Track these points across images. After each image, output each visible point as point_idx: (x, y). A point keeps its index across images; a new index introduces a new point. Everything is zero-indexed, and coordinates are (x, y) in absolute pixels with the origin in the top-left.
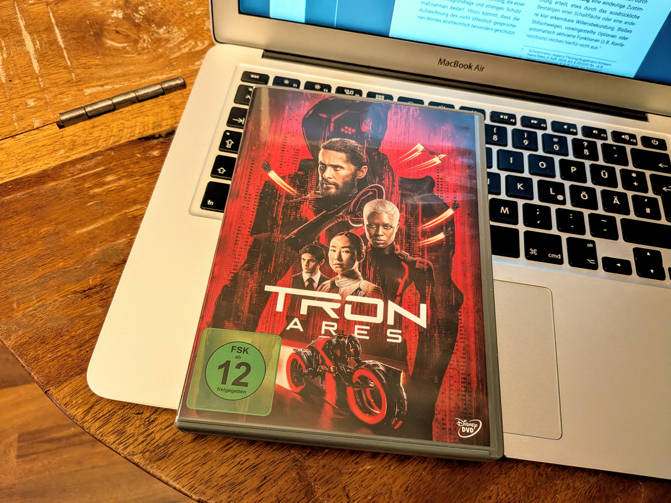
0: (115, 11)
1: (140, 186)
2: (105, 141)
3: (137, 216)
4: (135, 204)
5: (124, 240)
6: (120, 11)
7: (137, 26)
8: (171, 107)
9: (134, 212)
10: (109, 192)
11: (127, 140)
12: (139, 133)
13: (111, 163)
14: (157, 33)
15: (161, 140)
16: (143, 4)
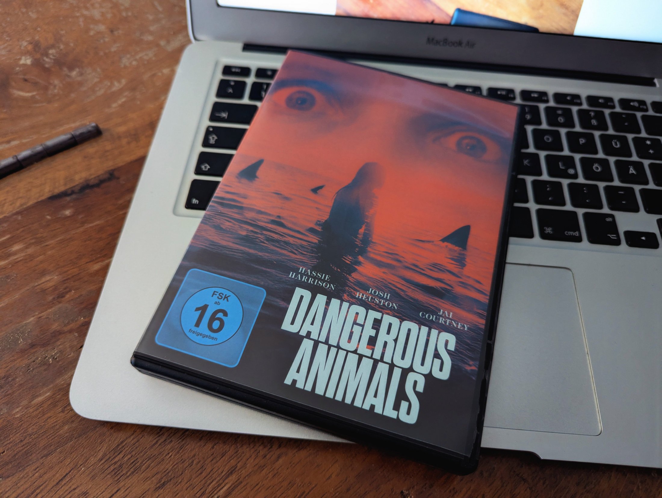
0: (23, 58)
1: (49, 253)
2: (11, 205)
3: (47, 289)
4: (44, 274)
5: (32, 319)
6: (28, 57)
7: (47, 71)
8: (85, 157)
9: (43, 284)
10: (15, 263)
11: (35, 201)
12: (50, 191)
13: (18, 230)
14: (69, 76)
15: (74, 196)
16: (52, 46)
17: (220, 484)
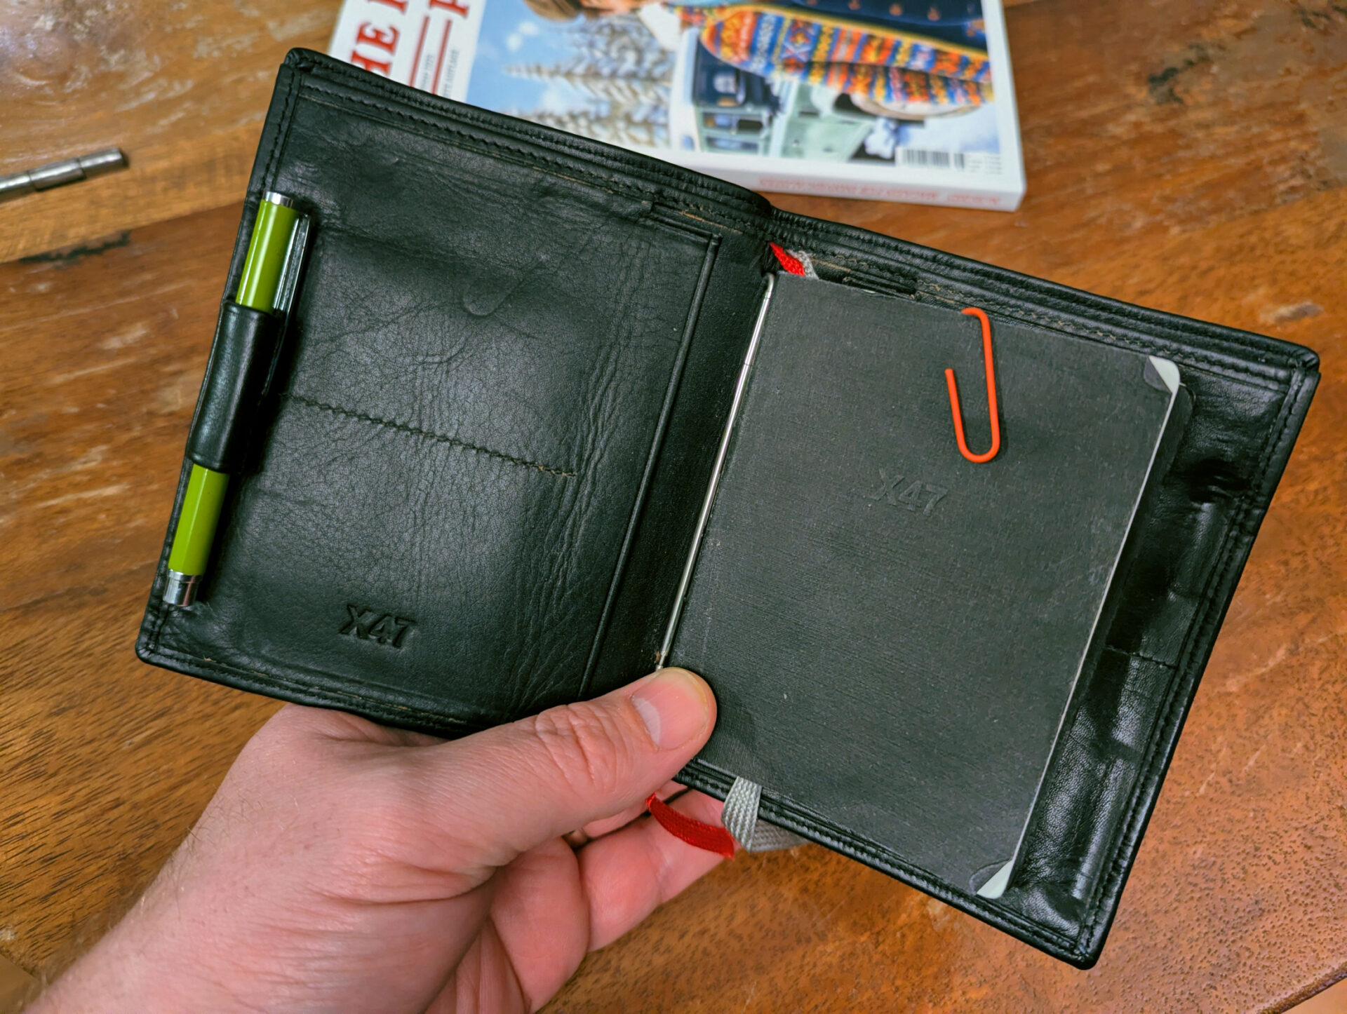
6: (50, 17)
7: (75, 47)
12: (25, 249)
14: (106, 61)
17: (140, 727)
